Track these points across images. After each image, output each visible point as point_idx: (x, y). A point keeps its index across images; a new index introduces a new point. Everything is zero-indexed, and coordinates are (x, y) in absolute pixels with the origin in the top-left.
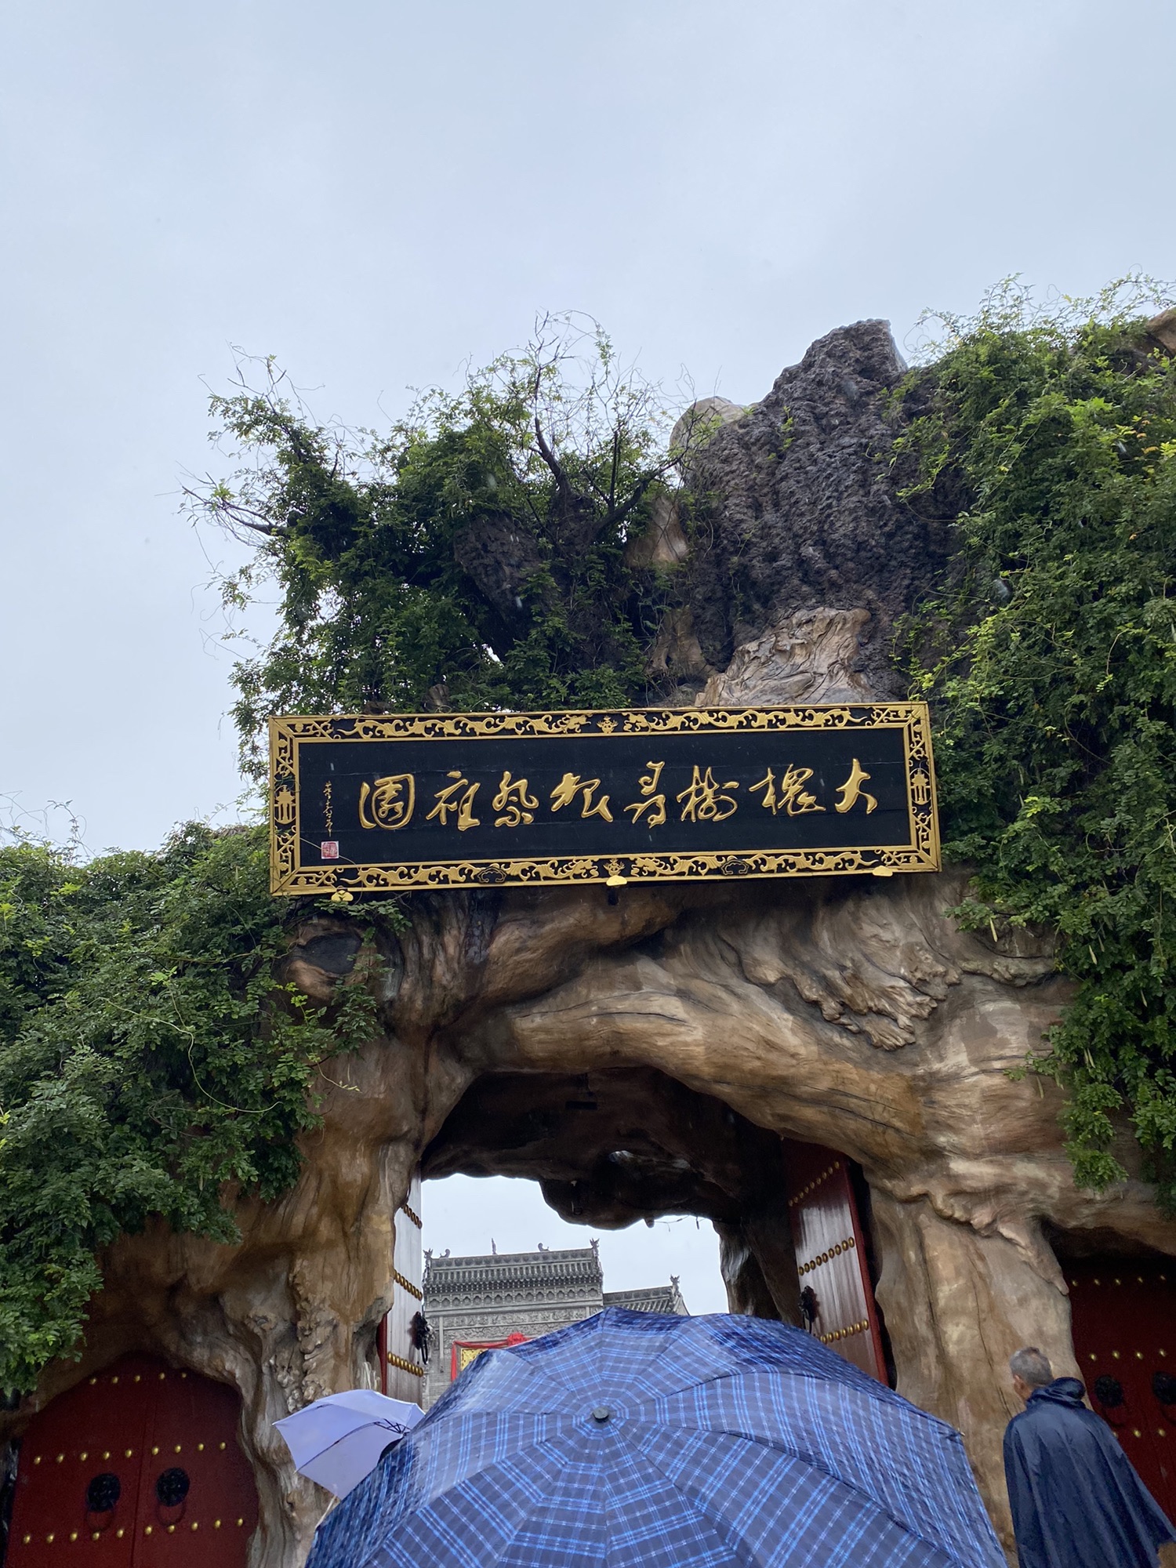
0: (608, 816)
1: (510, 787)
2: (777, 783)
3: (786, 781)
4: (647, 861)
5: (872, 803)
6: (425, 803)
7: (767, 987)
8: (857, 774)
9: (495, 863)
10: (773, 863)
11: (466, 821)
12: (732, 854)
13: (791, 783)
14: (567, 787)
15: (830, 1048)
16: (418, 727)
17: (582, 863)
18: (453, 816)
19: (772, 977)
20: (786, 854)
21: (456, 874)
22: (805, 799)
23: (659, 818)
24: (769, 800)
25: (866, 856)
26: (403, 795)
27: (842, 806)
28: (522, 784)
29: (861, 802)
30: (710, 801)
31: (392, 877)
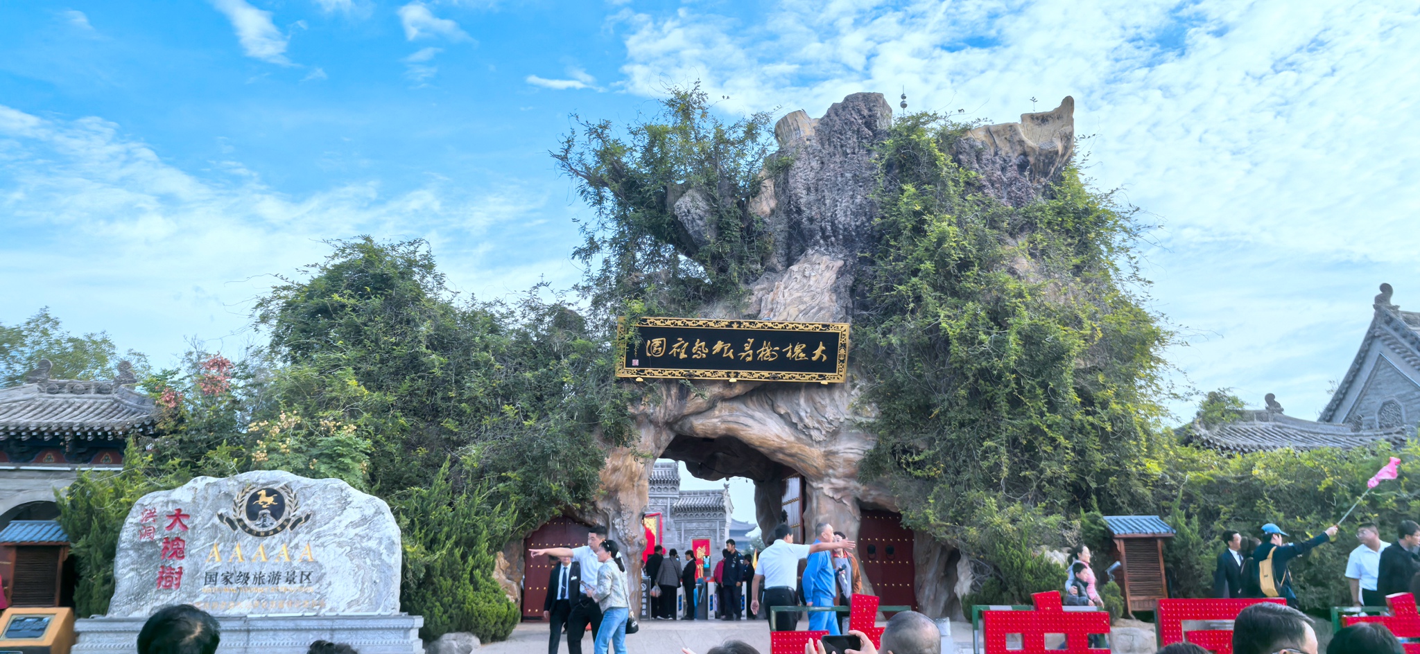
0: (732, 357)
1: (699, 344)
2: (793, 349)
3: (796, 348)
4: (744, 373)
5: (825, 358)
6: (669, 348)
7: (781, 415)
8: (821, 347)
9: (691, 371)
10: (787, 376)
11: (683, 356)
12: (774, 373)
13: (798, 349)
14: (719, 346)
15: (798, 439)
16: (669, 323)
17: (722, 372)
18: (678, 354)
19: (782, 412)
20: (793, 374)
21: (677, 373)
22: (802, 355)
23: (750, 359)
24: (789, 355)
25: (820, 376)
26: (661, 345)
27: (814, 358)
28: (703, 344)
29: (821, 357)
30: (768, 354)
31: (656, 373)
